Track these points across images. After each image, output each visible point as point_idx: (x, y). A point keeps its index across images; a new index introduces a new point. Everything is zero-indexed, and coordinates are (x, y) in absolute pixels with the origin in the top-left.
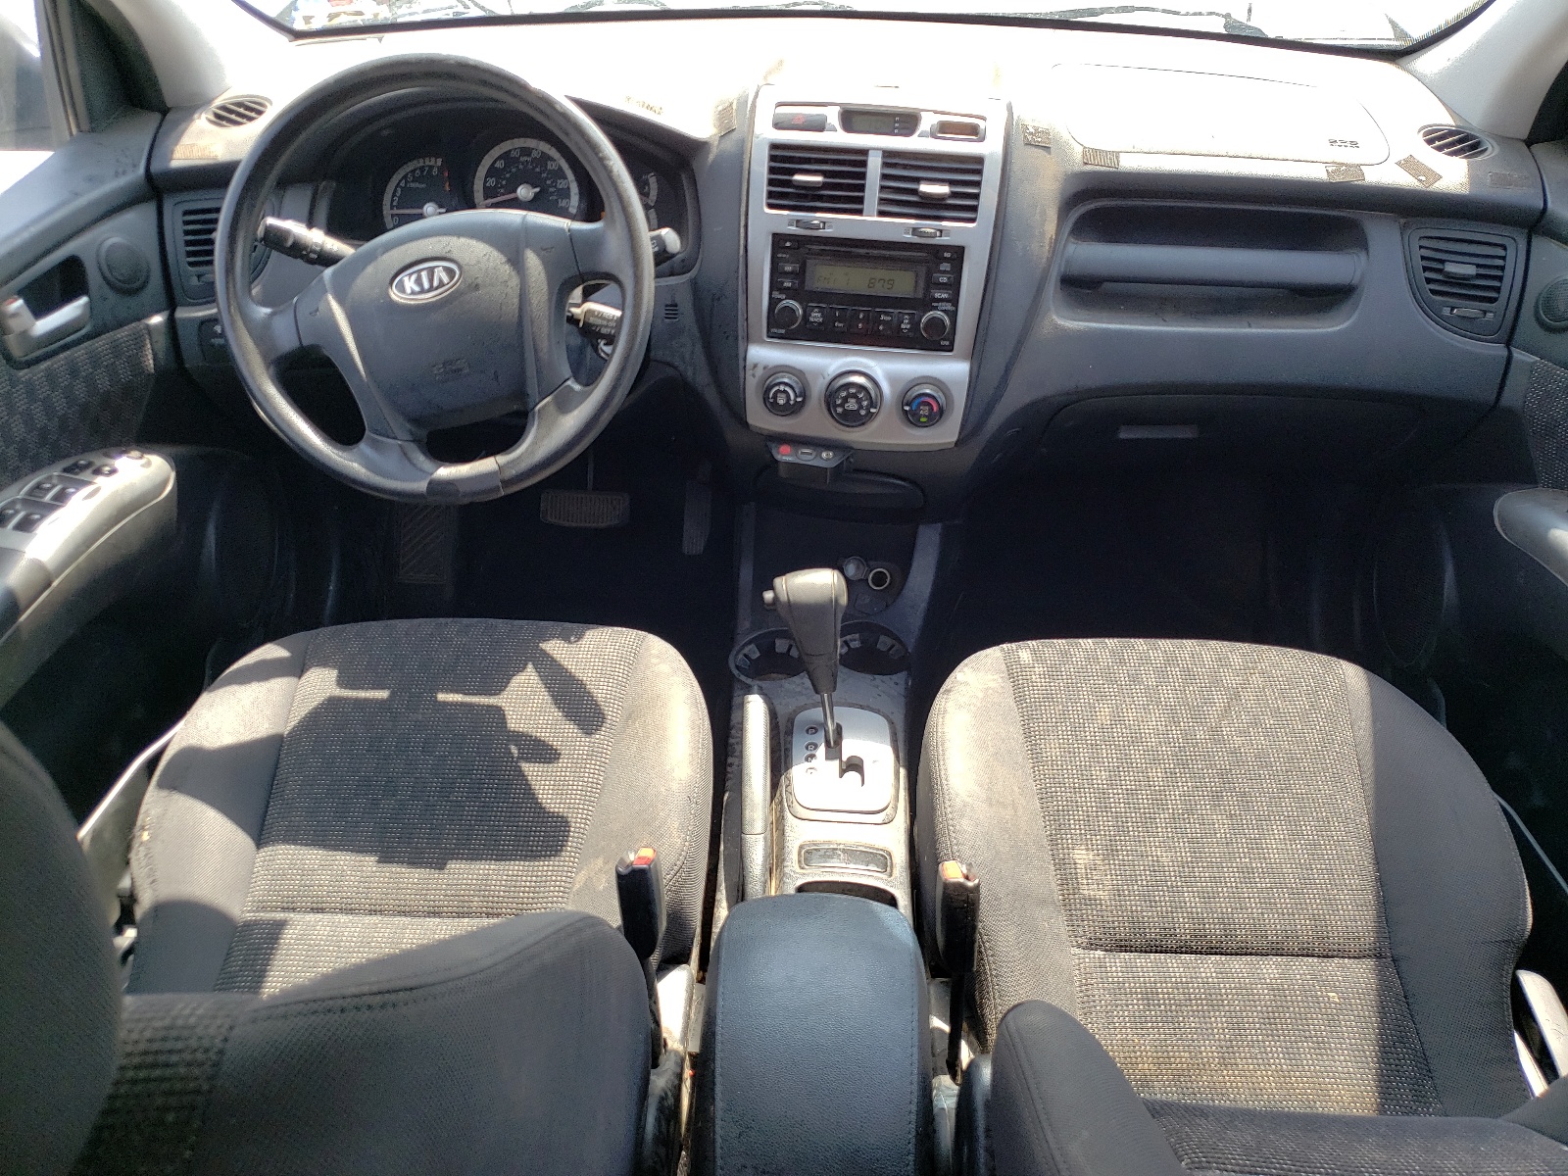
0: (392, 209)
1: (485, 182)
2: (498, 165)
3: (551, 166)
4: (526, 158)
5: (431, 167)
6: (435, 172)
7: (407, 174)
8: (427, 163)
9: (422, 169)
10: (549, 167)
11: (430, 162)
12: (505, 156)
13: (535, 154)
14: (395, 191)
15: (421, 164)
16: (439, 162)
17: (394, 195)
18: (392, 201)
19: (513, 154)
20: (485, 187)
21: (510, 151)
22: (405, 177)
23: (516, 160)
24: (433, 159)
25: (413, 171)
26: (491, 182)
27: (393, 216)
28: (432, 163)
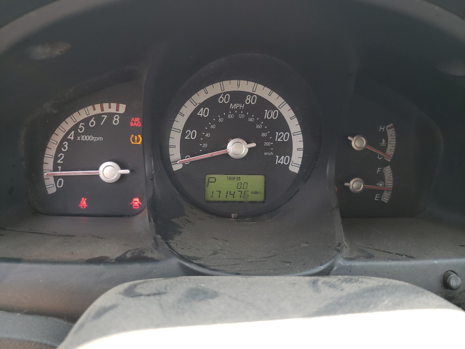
0: (55, 169)
1: (184, 134)
2: (201, 113)
3: (268, 115)
4: (236, 106)
5: (111, 116)
6: (116, 121)
7: (78, 124)
8: (107, 110)
9: (98, 117)
10: (266, 116)
11: (110, 108)
12: (211, 103)
13: (249, 100)
14: (61, 145)
15: (98, 111)
16: (122, 108)
17: (59, 151)
18: (56, 158)
19: (223, 100)
20: (183, 141)
21: (219, 95)
22: (75, 128)
23: (225, 107)
24: (114, 105)
25: (86, 121)
26: (192, 134)
27: (56, 178)
28: (113, 110)
